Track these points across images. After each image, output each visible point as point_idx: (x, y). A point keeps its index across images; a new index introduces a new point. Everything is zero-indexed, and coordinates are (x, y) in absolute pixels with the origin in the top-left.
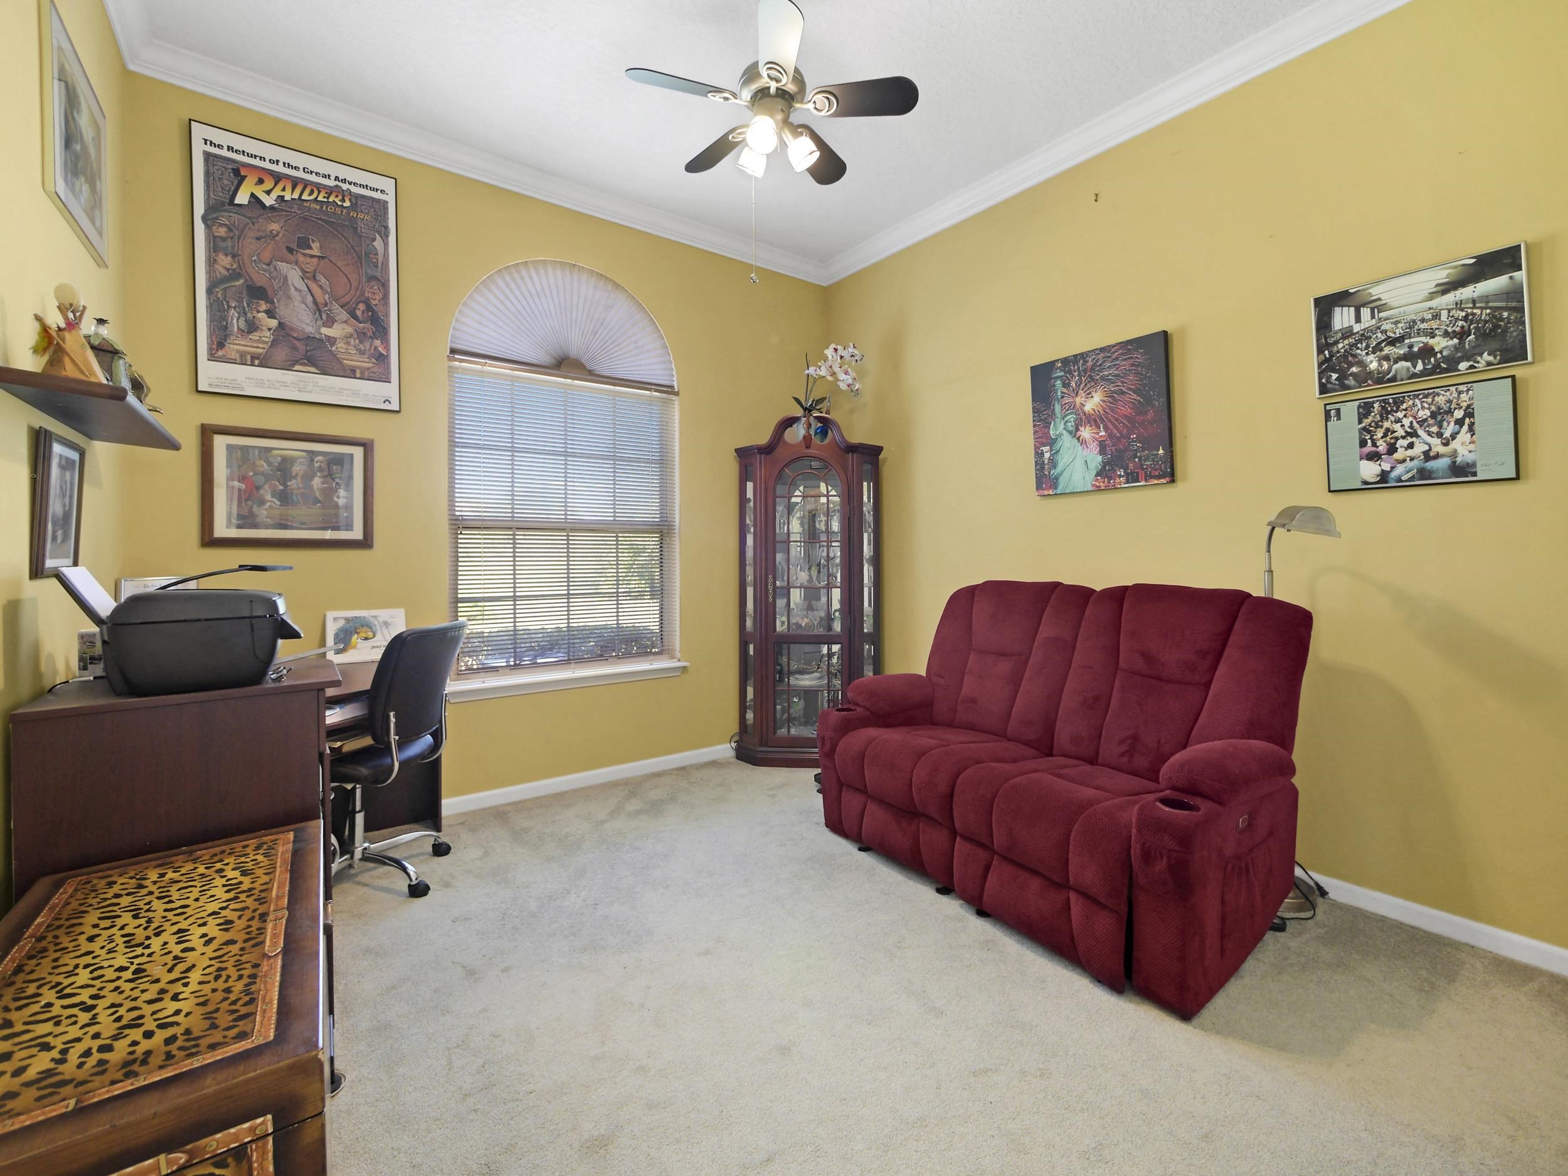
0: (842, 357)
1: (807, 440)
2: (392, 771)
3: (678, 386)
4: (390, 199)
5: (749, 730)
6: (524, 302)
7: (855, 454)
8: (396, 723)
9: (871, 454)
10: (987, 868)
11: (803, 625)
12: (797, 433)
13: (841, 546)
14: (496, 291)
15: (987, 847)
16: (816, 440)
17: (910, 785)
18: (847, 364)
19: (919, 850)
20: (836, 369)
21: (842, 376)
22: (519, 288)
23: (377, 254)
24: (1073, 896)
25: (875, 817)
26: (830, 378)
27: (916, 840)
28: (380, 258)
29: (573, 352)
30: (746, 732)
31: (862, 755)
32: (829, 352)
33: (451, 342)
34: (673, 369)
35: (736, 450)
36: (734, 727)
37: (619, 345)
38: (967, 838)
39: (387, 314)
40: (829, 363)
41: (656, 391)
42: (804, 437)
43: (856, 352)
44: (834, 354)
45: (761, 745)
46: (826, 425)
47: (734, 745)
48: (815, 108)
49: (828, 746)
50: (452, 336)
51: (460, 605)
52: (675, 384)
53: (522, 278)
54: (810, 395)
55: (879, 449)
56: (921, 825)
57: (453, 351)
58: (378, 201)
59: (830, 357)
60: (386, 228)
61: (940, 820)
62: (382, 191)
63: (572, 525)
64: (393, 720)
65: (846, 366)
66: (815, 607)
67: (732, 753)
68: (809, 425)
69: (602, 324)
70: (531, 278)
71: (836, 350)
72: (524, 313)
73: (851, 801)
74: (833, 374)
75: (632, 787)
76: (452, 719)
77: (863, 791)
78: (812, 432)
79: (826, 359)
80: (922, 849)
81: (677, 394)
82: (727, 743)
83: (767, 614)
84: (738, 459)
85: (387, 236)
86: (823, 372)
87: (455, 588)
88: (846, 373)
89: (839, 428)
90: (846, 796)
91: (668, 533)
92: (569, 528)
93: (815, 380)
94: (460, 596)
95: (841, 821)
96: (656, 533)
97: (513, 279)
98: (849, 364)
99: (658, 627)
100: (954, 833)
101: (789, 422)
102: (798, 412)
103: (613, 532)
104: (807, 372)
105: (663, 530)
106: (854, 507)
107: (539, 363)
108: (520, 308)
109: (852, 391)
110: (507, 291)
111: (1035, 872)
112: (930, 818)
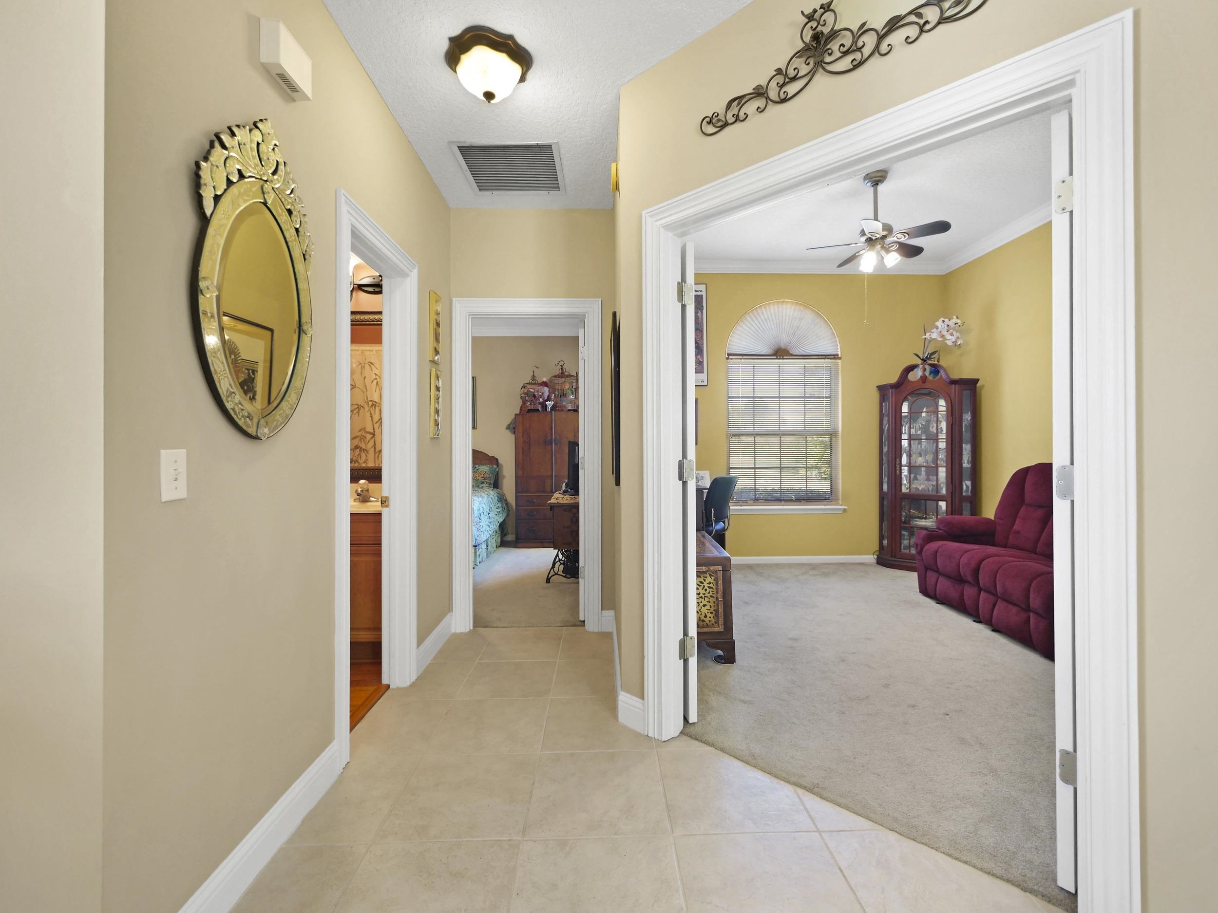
0: (948, 326)
1: (924, 379)
2: (712, 533)
3: (841, 355)
4: (704, 294)
5: (885, 548)
6: (759, 325)
7: (957, 386)
8: (714, 513)
9: (971, 385)
10: (994, 605)
11: (920, 489)
12: (917, 374)
13: (946, 442)
14: (747, 323)
15: (995, 594)
16: (931, 378)
17: (959, 565)
18: (952, 329)
19: (964, 599)
20: (945, 333)
21: (948, 337)
22: (757, 319)
23: (699, 319)
24: (1031, 614)
25: (943, 585)
26: (941, 339)
27: (962, 594)
28: (700, 320)
29: (783, 346)
30: (883, 550)
31: (936, 552)
32: (939, 324)
33: (728, 351)
34: (838, 345)
35: (877, 387)
36: (876, 547)
37: (807, 337)
38: (986, 591)
39: (703, 344)
40: (939, 330)
41: (828, 358)
42: (921, 377)
43: (958, 321)
44: (943, 324)
45: (892, 557)
46: (936, 369)
47: (876, 557)
48: (898, 239)
49: (919, 548)
50: (728, 348)
51: (731, 470)
52: (839, 353)
53: (758, 314)
54: (926, 350)
55: (977, 380)
56: (965, 587)
57: (729, 355)
58: (699, 295)
59: (940, 326)
60: (702, 306)
61: (972, 582)
62: (701, 291)
63: (782, 433)
64: (713, 512)
65: (952, 330)
66: (931, 479)
67: (875, 561)
68: (925, 370)
69: (798, 328)
70: (762, 313)
71: (944, 321)
72: (759, 330)
73: (931, 576)
74: (943, 336)
75: (814, 567)
76: (731, 518)
77: (937, 571)
78: (927, 373)
79: (937, 328)
80: (965, 597)
81: (840, 358)
82: (871, 555)
83: (896, 481)
84: (879, 391)
85: (703, 310)
86: (934, 336)
87: (728, 463)
88: (952, 335)
89: (945, 370)
90: (930, 574)
91: (835, 435)
92: (780, 434)
93: (930, 341)
94: (731, 466)
95: (926, 588)
96: (828, 435)
97: (754, 315)
98: (954, 329)
99: (829, 491)
100: (980, 590)
101: (911, 368)
102: (919, 362)
103: (804, 436)
104: (925, 337)
105: (833, 434)
106: (955, 418)
107: (767, 354)
108: (757, 329)
109: (956, 346)
110: (751, 322)
111: (1015, 605)
112: (969, 583)
